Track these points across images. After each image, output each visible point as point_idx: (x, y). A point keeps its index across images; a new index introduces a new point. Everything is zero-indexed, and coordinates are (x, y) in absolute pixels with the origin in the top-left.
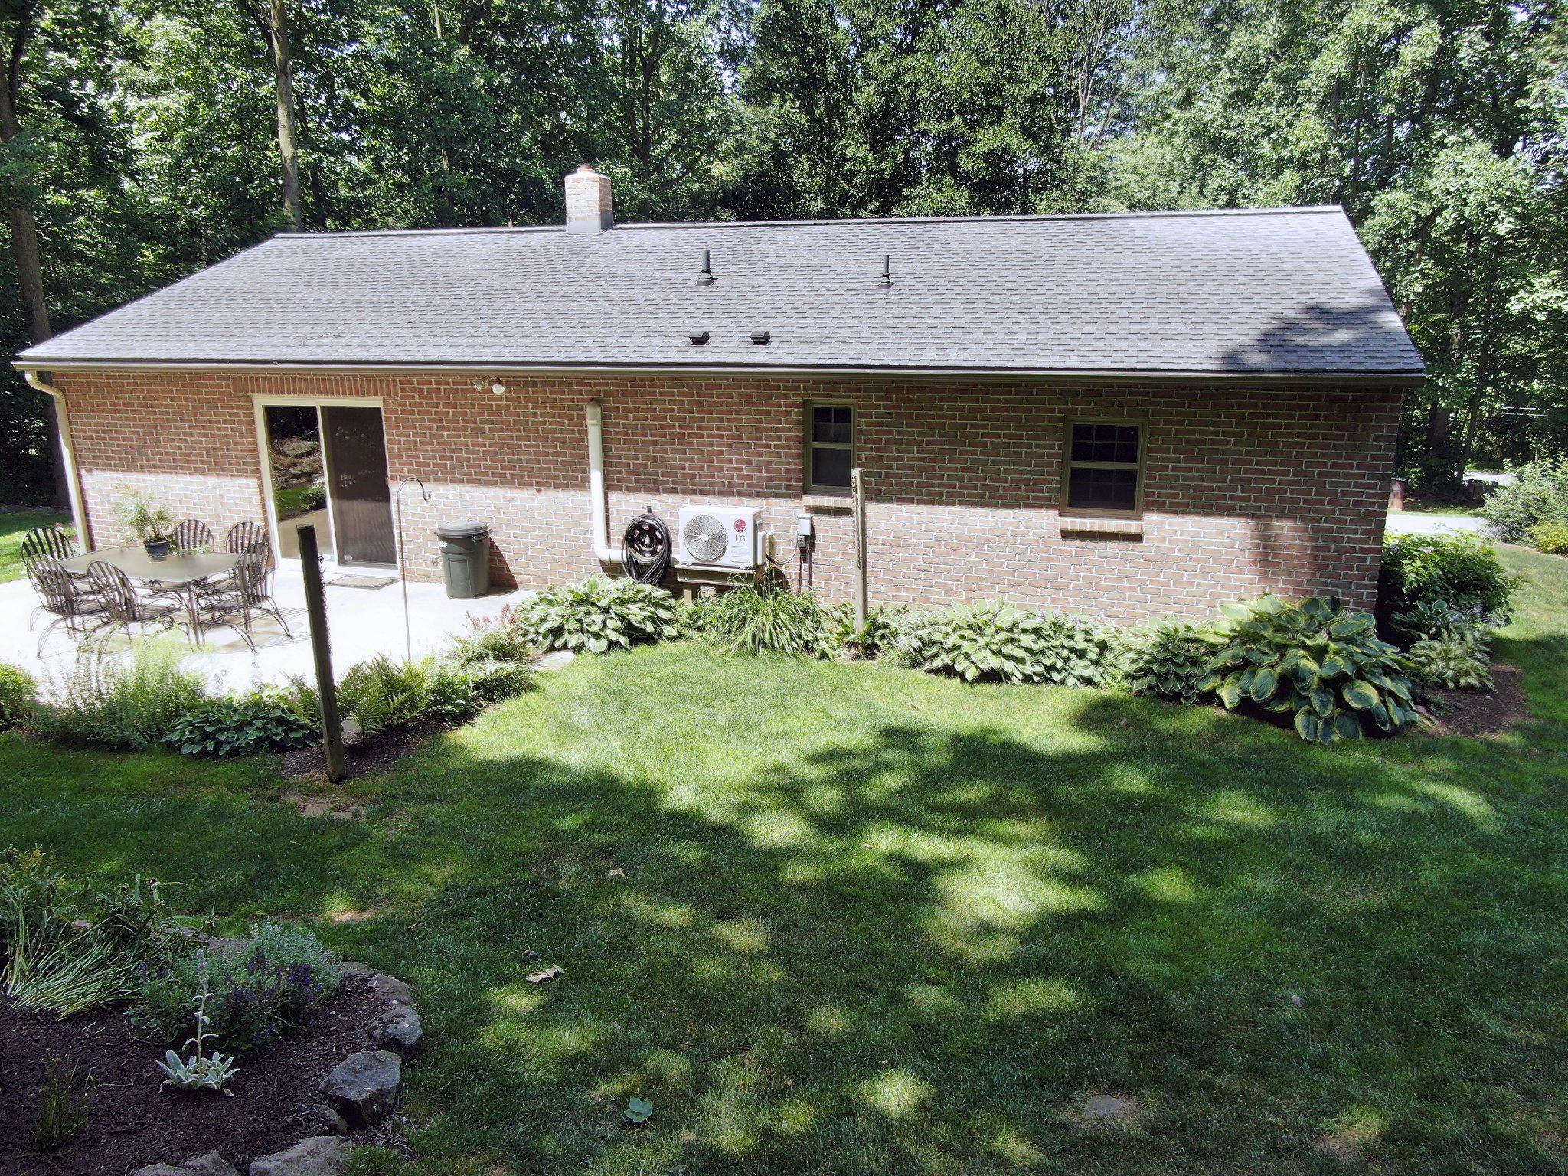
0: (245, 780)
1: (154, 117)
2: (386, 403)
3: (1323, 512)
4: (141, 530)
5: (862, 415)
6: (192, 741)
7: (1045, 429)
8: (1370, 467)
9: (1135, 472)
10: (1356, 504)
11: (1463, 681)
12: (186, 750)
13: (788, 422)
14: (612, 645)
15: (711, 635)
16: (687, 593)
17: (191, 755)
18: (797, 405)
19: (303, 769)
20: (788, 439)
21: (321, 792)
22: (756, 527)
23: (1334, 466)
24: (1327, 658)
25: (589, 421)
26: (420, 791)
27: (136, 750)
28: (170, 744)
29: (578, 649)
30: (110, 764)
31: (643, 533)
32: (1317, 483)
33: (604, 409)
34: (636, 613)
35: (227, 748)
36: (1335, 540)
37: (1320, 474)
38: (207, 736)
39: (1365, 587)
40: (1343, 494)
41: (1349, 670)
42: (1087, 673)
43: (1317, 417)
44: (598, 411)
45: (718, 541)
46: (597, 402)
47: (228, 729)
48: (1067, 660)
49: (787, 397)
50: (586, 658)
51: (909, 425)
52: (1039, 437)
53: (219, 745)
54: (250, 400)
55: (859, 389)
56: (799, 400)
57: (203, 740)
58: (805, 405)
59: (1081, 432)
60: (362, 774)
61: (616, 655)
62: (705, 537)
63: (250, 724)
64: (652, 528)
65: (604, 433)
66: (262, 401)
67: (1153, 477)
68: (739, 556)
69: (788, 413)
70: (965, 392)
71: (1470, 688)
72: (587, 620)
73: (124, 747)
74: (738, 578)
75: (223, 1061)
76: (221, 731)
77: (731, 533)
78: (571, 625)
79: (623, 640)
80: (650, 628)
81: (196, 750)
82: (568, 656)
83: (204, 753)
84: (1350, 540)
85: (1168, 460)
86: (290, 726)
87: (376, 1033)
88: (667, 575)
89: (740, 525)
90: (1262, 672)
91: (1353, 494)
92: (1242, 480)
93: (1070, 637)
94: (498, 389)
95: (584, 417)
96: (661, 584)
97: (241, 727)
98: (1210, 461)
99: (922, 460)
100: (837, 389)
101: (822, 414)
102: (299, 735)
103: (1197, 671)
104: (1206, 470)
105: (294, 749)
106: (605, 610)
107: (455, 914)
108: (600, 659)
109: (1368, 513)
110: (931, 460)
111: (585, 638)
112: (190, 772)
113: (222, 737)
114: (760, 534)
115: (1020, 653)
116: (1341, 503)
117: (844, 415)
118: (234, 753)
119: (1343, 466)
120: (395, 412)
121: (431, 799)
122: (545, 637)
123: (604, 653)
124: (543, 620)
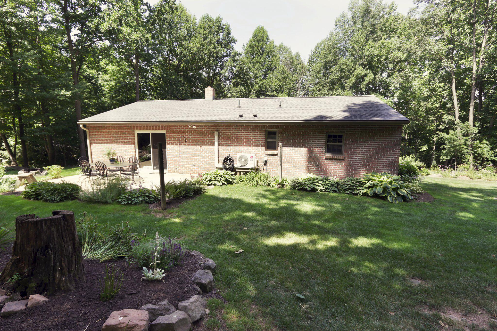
0: (140, 209)
1: (108, 86)
2: (167, 132)
3: (385, 153)
4: (109, 156)
5: (279, 133)
6: (124, 201)
7: (322, 135)
8: (396, 143)
9: (342, 145)
10: (393, 151)
11: (418, 191)
12: (123, 203)
13: (262, 135)
14: (223, 184)
15: (245, 182)
16: (238, 173)
17: (124, 204)
18: (264, 131)
19: (154, 207)
20: (262, 139)
21: (160, 212)
22: (255, 158)
23: (387, 143)
24: (393, 184)
25: (215, 135)
26: (186, 212)
27: (109, 204)
28: (119, 202)
29: (215, 185)
30: (103, 207)
31: (227, 160)
32: (384, 147)
33: (219, 132)
34: (228, 177)
35: (134, 202)
36: (388, 160)
37: (385, 145)
38: (129, 199)
39: (395, 170)
40: (390, 149)
41: (399, 186)
42: (335, 189)
43: (384, 132)
44: (217, 133)
45: (246, 161)
46: (217, 130)
47: (134, 198)
48: (330, 186)
49: (262, 129)
50: (217, 187)
51: (290, 135)
52: (320, 137)
53: (132, 201)
54: (134, 131)
55: (279, 127)
56: (265, 130)
57: (128, 201)
58: (266, 131)
59: (329, 136)
60: (170, 208)
61: (224, 186)
62: (243, 160)
63: (140, 197)
64: (230, 159)
65: (219, 138)
66: (137, 132)
67: (346, 146)
68: (251, 164)
69: (262, 133)
70: (303, 127)
71: (419, 193)
72: (217, 178)
73: (106, 203)
74: (251, 169)
75: (161, 271)
76: (133, 198)
77: (249, 159)
78: (213, 179)
79: (225, 183)
80: (231, 180)
81: (126, 203)
82: (213, 186)
83: (128, 203)
84: (392, 160)
85: (350, 142)
86: (150, 198)
87: (202, 265)
88: (233, 169)
89: (252, 157)
90: (378, 187)
91: (392, 149)
92: (367, 146)
93: (330, 181)
94: (194, 127)
95: (214, 134)
96: (232, 171)
97: (137, 197)
98: (359, 142)
99: (293, 143)
100: (274, 127)
101: (269, 133)
102: (152, 200)
103: (361, 188)
104: (358, 144)
105: (151, 203)
106: (221, 176)
107: (206, 238)
108: (220, 187)
109: (395, 153)
110: (295, 143)
111: (216, 182)
112: (125, 208)
113: (133, 200)
114: (256, 159)
115: (319, 185)
116: (389, 151)
117: (275, 133)
118: (136, 204)
119: (390, 143)
120: (169, 134)
121: (190, 214)
122: (207, 181)
123: (220, 186)
124: (206, 178)
